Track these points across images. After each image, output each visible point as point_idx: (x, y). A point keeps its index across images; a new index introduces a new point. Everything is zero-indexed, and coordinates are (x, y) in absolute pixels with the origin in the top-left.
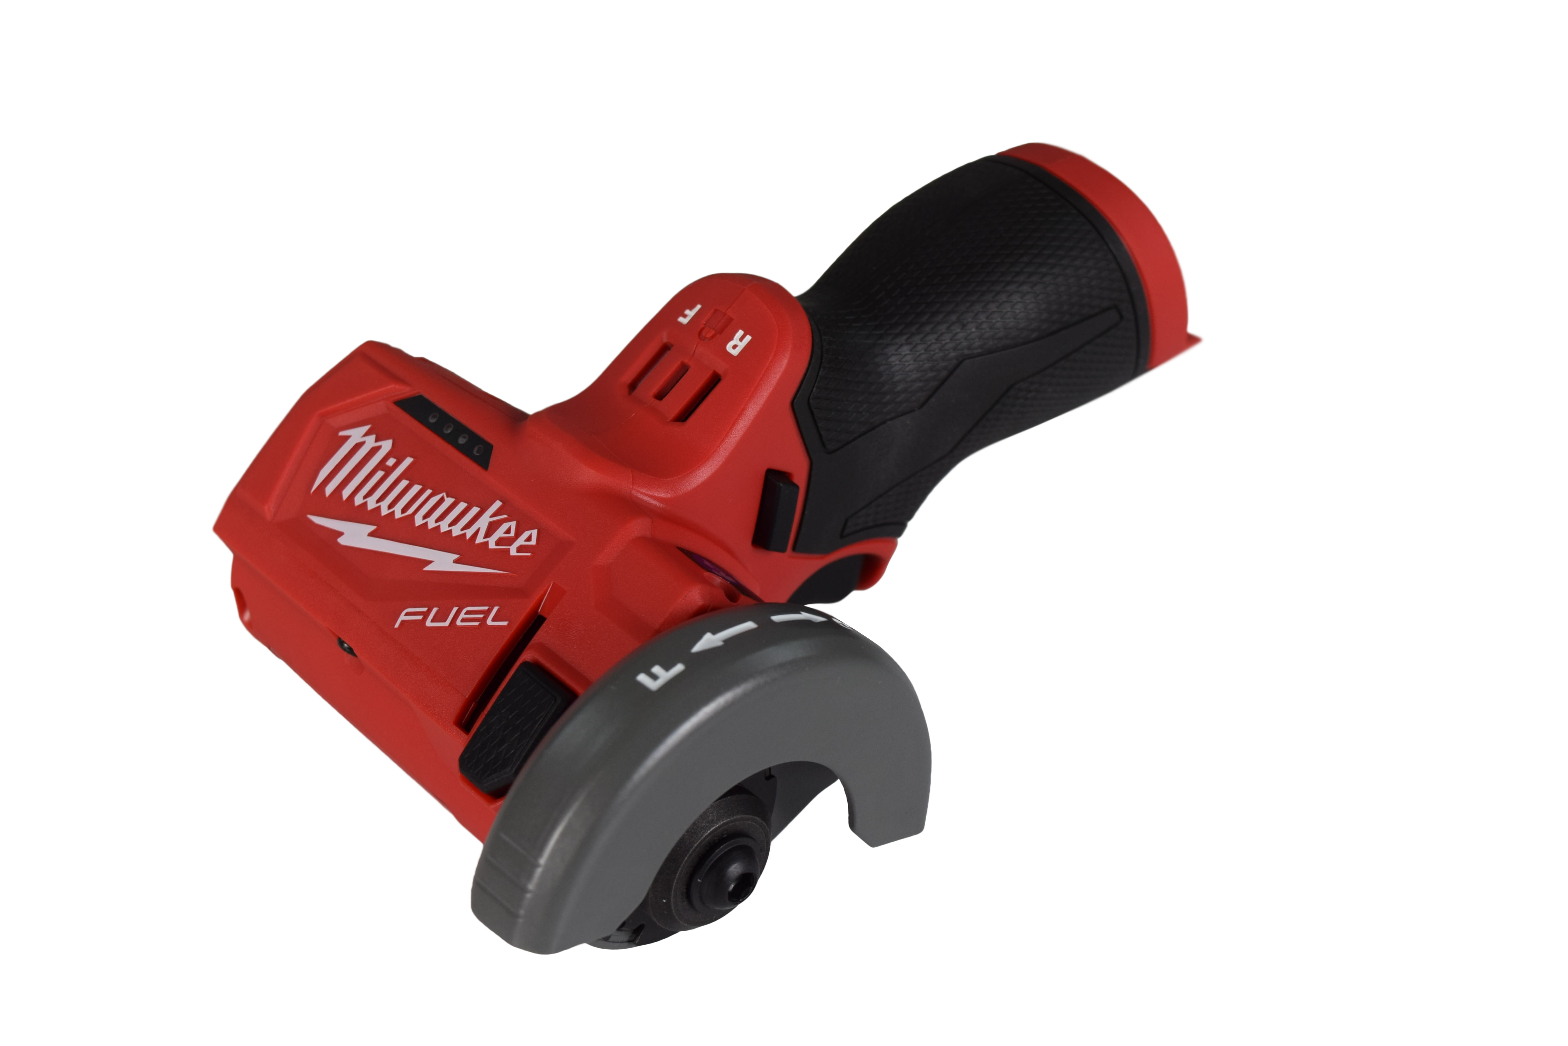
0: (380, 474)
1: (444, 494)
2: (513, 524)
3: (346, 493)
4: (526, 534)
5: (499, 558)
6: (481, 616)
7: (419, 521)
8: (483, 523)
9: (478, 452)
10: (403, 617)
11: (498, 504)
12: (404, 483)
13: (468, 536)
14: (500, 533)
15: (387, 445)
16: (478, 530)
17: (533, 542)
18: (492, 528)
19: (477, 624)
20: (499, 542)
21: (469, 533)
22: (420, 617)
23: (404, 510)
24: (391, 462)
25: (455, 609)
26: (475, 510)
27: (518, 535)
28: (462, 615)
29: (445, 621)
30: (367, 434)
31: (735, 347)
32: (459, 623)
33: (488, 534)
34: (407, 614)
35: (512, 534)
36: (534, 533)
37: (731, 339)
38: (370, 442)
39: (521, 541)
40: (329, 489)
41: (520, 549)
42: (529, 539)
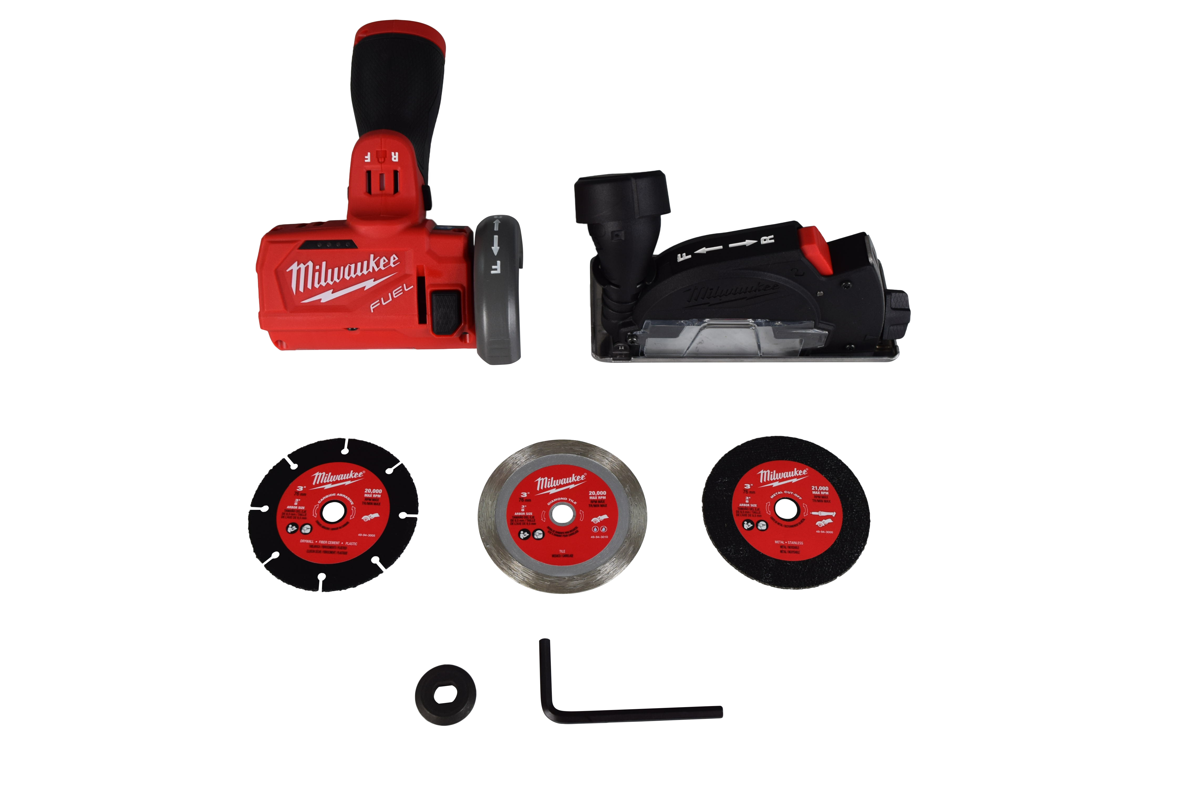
0: (317, 274)
1: (349, 264)
2: (384, 258)
3: (309, 286)
4: (392, 258)
5: (389, 270)
6: (401, 290)
7: (347, 278)
8: (372, 264)
9: (348, 245)
10: (372, 308)
11: (372, 256)
12: (330, 271)
13: (371, 271)
14: (382, 263)
15: (310, 264)
16: (373, 267)
17: (397, 259)
18: (378, 264)
19: (402, 293)
20: (384, 266)
21: (371, 270)
22: (379, 304)
23: (338, 278)
24: (317, 267)
25: (390, 294)
26: (365, 263)
27: (389, 260)
28: (394, 294)
29: (389, 299)
30: (298, 265)
31: (395, 159)
32: (395, 297)
33: (378, 266)
34: (373, 306)
35: (387, 261)
36: (394, 255)
37: (391, 157)
38: (303, 267)
39: (392, 261)
40: (301, 289)
41: (394, 263)
42: (394, 259)
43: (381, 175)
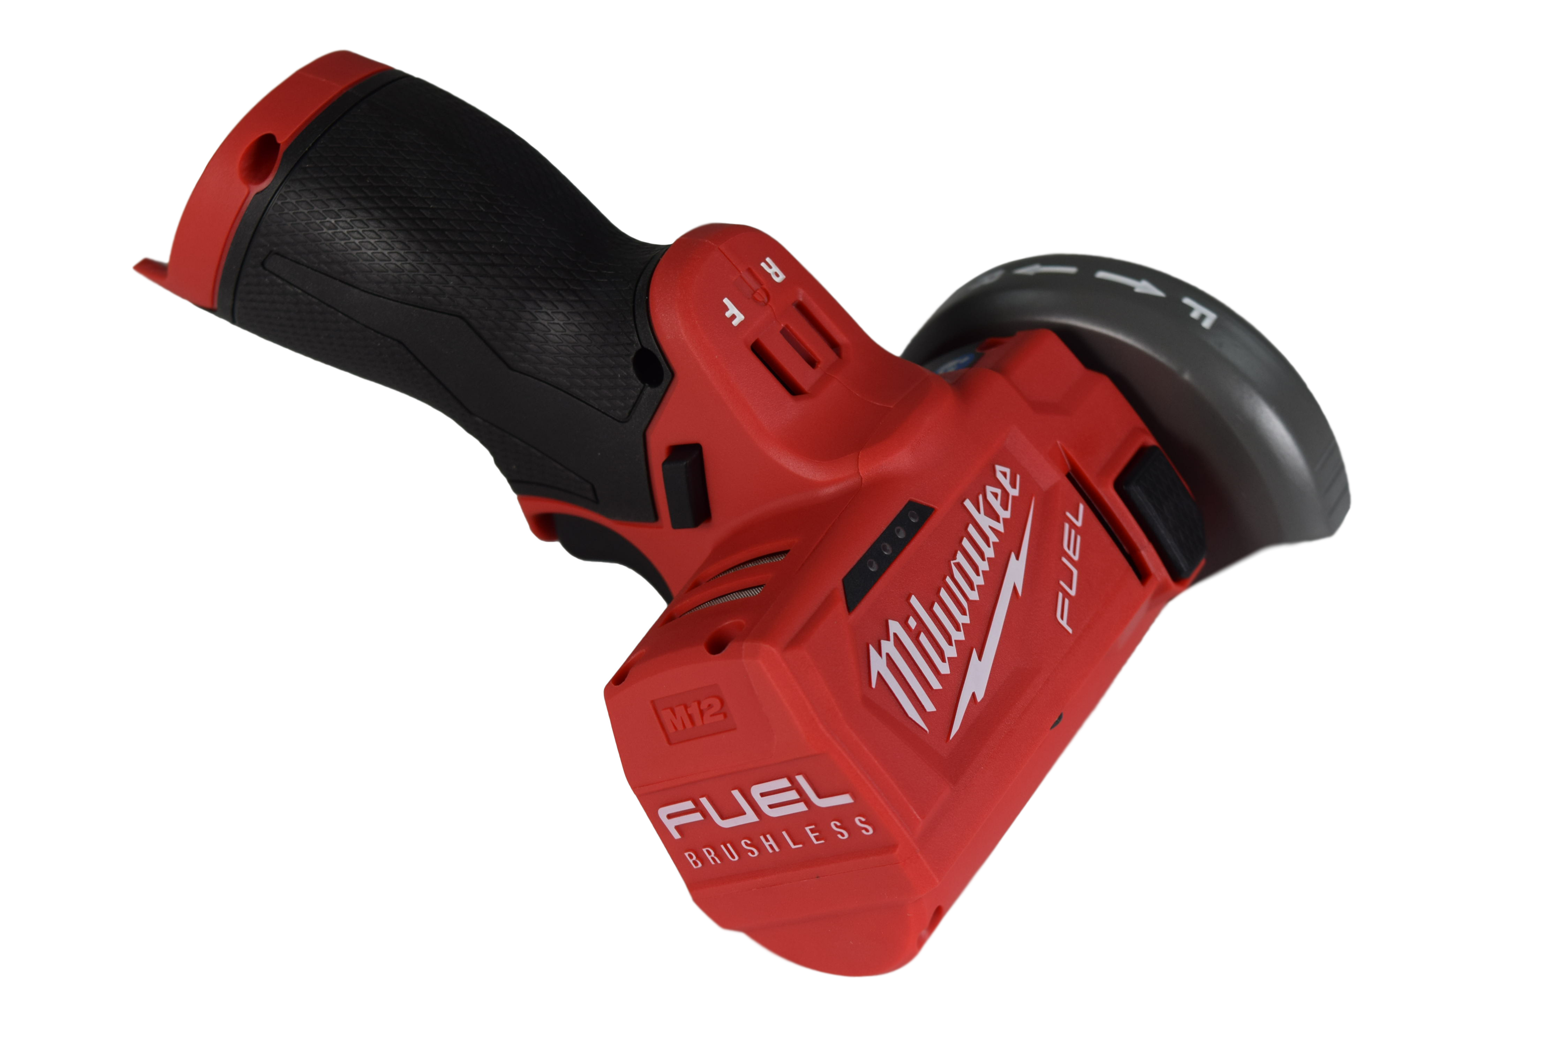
0: (923, 638)
1: (952, 562)
2: (989, 489)
3: (936, 685)
4: (1000, 476)
5: (1019, 507)
6: (1073, 532)
7: (974, 596)
8: (985, 522)
9: (914, 517)
10: (1064, 623)
11: (968, 503)
12: (937, 608)
13: (997, 540)
14: (996, 504)
15: (895, 627)
16: (991, 527)
17: (1008, 471)
18: (991, 513)
19: (1079, 538)
20: (1005, 507)
21: (993, 538)
22: (1067, 601)
24: (912, 623)
25: (1064, 560)
26: (971, 529)
27: (999, 485)
28: (1070, 553)
29: (1071, 573)
30: (880, 652)
31: (777, 275)
32: (1076, 558)
33: (997, 518)
34: (1062, 617)
35: (999, 491)
36: (998, 468)
37: (769, 275)
38: (888, 646)
39: (1006, 483)
40: (930, 707)
41: (1013, 485)
42: (1005, 474)
43: (786, 333)
